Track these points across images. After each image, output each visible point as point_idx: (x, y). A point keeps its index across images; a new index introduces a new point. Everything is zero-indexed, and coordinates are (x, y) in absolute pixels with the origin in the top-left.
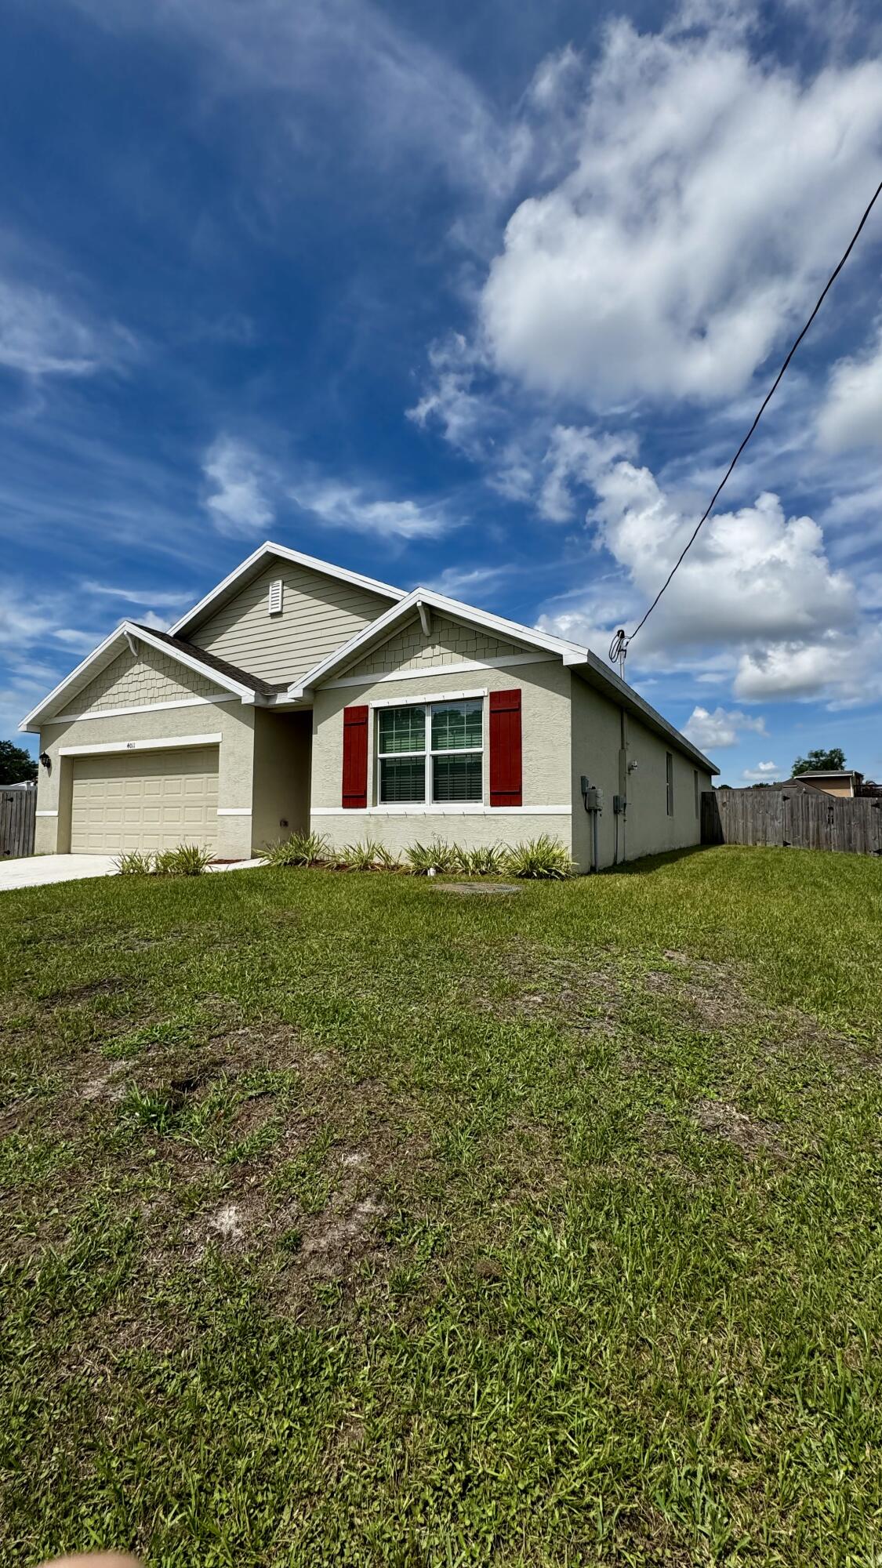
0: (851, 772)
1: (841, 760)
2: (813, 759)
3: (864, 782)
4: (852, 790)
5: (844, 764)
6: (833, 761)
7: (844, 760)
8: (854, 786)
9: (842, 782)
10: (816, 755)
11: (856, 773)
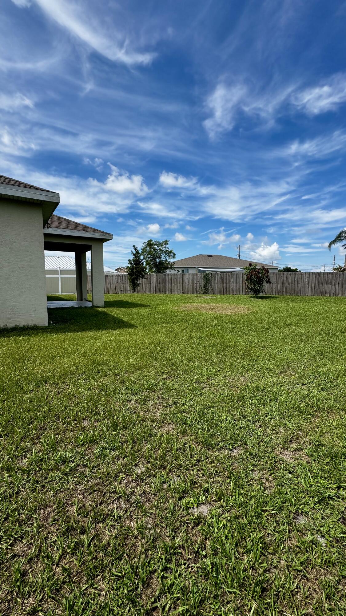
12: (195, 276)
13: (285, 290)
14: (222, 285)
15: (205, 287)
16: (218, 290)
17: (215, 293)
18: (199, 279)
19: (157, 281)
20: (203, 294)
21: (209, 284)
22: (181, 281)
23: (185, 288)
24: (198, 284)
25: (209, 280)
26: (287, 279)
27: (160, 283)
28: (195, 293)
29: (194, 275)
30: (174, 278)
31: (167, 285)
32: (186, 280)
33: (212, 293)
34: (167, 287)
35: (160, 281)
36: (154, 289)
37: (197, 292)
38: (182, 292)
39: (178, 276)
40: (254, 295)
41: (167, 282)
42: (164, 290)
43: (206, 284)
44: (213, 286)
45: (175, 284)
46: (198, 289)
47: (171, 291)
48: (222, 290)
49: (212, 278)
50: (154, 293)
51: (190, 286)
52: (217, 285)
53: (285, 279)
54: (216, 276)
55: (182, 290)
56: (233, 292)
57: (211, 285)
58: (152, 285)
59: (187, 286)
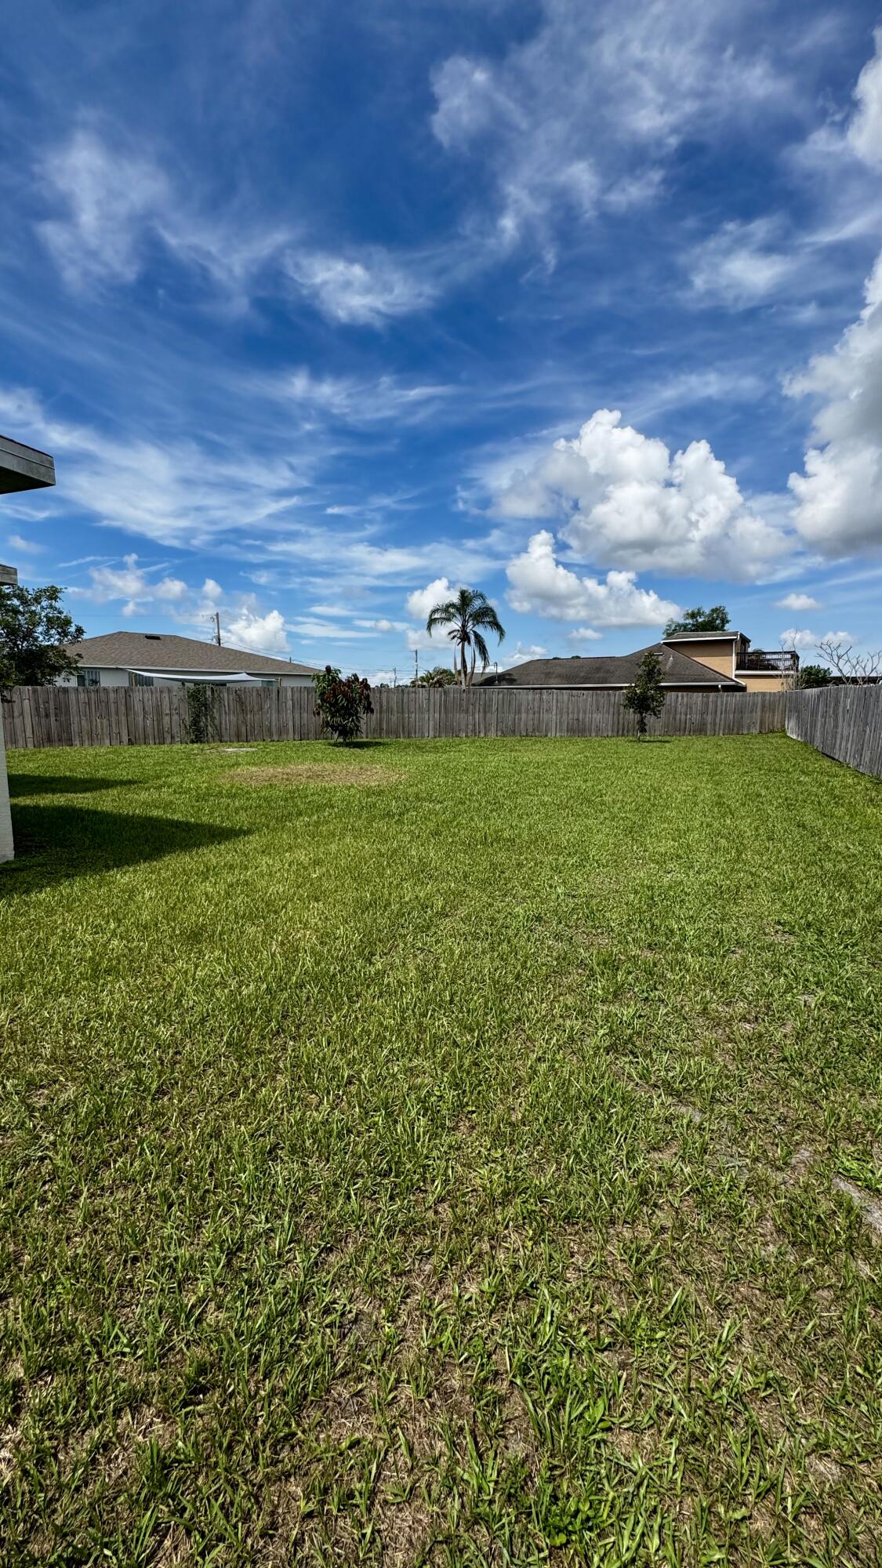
0: (735, 634)
1: (724, 621)
2: (690, 621)
3: (750, 650)
4: (734, 657)
5: (727, 626)
6: (716, 621)
7: (728, 622)
8: (737, 654)
9: (721, 646)
10: (693, 616)
11: (741, 635)
12: (166, 695)
13: (385, 727)
14: (241, 717)
15: (195, 723)
16: (233, 732)
17: (226, 738)
18: (175, 701)
19: (37, 709)
20: (193, 742)
21: (206, 715)
22: (123, 709)
23: (136, 727)
24: (175, 717)
25: (205, 705)
26: (388, 702)
27: (47, 716)
28: (169, 740)
29: (161, 692)
30: (99, 701)
31: (75, 719)
32: (138, 707)
33: (217, 738)
34: (75, 728)
35: (47, 711)
36: (29, 733)
37: (172, 737)
38: (125, 739)
39: (112, 695)
40: (341, 740)
41: (73, 709)
42: (65, 736)
43: (198, 716)
44: (217, 722)
45: (101, 717)
46: (175, 730)
47: (91, 739)
48: (243, 730)
49: (213, 699)
50: (30, 746)
51: (148, 722)
52: (228, 720)
53: (385, 703)
54: (226, 695)
55: (124, 733)
56: (271, 735)
57: (213, 718)
58: (18, 721)
59: (141, 723)
